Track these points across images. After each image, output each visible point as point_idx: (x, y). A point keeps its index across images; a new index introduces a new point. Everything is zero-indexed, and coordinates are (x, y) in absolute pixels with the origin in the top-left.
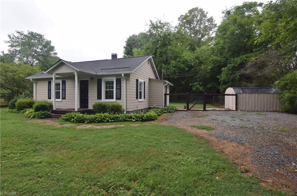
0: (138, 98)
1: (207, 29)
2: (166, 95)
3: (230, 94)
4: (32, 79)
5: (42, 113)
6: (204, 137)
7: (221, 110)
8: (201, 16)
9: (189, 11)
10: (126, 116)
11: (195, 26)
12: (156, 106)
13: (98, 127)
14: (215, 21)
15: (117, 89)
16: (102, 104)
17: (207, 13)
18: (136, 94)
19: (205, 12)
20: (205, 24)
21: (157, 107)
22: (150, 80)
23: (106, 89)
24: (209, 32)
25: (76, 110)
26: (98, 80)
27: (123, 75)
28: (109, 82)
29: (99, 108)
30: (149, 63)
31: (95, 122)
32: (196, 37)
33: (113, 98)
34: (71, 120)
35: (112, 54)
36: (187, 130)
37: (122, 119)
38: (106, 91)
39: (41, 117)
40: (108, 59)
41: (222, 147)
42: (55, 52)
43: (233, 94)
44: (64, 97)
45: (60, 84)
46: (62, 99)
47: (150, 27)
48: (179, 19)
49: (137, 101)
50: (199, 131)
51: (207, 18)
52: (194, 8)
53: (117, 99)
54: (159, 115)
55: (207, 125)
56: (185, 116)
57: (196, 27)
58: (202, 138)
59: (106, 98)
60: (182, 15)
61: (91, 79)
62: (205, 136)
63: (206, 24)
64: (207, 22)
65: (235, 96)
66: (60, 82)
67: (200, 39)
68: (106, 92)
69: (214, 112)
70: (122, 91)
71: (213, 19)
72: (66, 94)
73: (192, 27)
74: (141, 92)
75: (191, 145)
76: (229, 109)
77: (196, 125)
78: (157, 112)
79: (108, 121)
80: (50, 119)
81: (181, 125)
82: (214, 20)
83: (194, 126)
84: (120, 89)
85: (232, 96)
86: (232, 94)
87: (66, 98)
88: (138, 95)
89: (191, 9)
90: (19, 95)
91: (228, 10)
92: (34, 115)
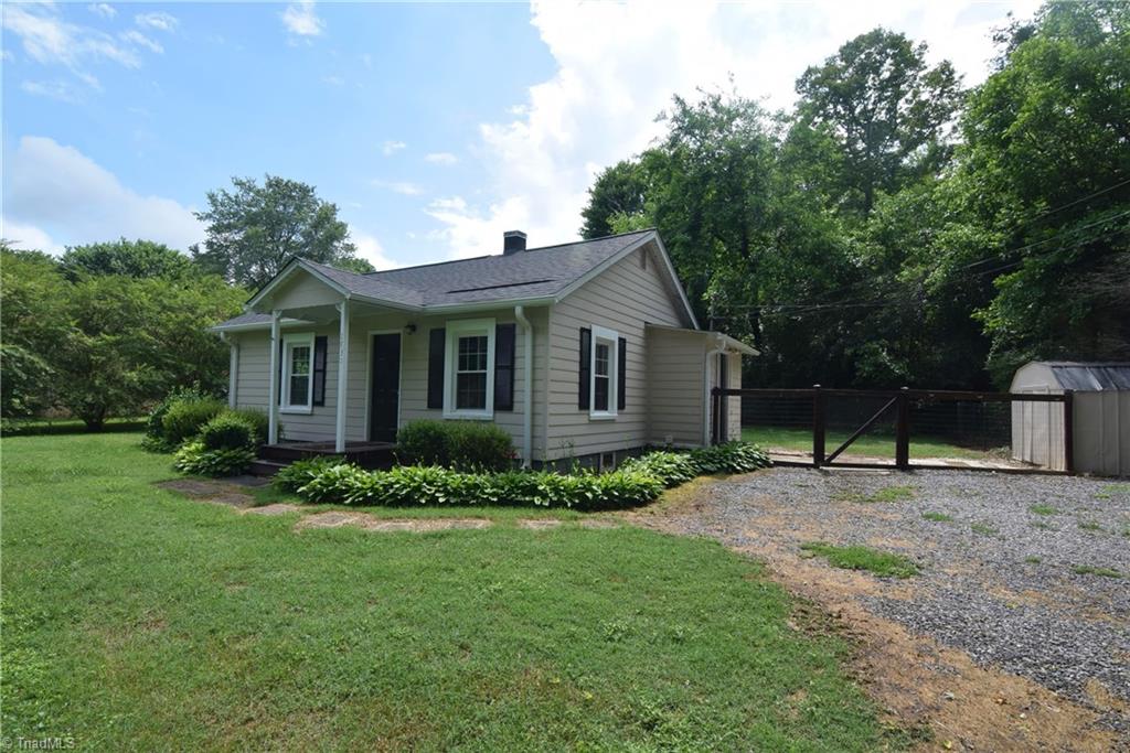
0: (588, 408)
1: (924, 117)
2: (721, 393)
3: (1035, 393)
4: (226, 333)
5: (226, 455)
6: (844, 620)
7: (990, 470)
8: (896, 64)
9: (843, 50)
10: (512, 481)
11: (870, 107)
12: (675, 440)
13: (384, 527)
14: (962, 77)
15: (501, 367)
16: (431, 428)
17: (924, 47)
18: (577, 390)
19: (915, 46)
20: (916, 94)
21: (679, 445)
22: (650, 332)
23: (460, 369)
24: (934, 126)
25: (339, 448)
26: (432, 332)
27: (518, 311)
28: (473, 340)
29: (418, 444)
30: (648, 261)
31: (384, 501)
32: (876, 152)
33: (483, 406)
35: (506, 234)
36: (773, 566)
37: (494, 495)
39: (219, 469)
40: (493, 254)
41: (928, 694)
42: (346, 241)
43: (1052, 393)
44: (318, 399)
45: (309, 349)
46: (315, 404)
47: (676, 126)
48: (800, 83)
49: (584, 419)
50: (834, 580)
51: (926, 67)
52: (866, 33)
53: (497, 408)
54: (672, 484)
55: (882, 542)
56: (796, 493)
57: (873, 110)
58: (833, 624)
59: (461, 404)
60: (812, 66)
61: (408, 330)
62: (854, 610)
63: (924, 96)
64: (927, 85)
65: (1062, 404)
66: (309, 343)
67: (896, 158)
68: (462, 381)
69: (946, 479)
70: (517, 375)
71: (952, 72)
72: (327, 387)
73: (858, 111)
74: (607, 379)
75: (746, 667)
76: (1032, 464)
77: (832, 541)
78: (666, 466)
79: (433, 502)
80: (248, 478)
81: (754, 535)
82: (956, 76)
83: (817, 550)
84: (512, 369)
85: (1046, 404)
86: (1046, 393)
87: (326, 402)
88: (591, 393)
89: (852, 40)
90: (182, 387)
91: (1023, 25)
92: (199, 461)
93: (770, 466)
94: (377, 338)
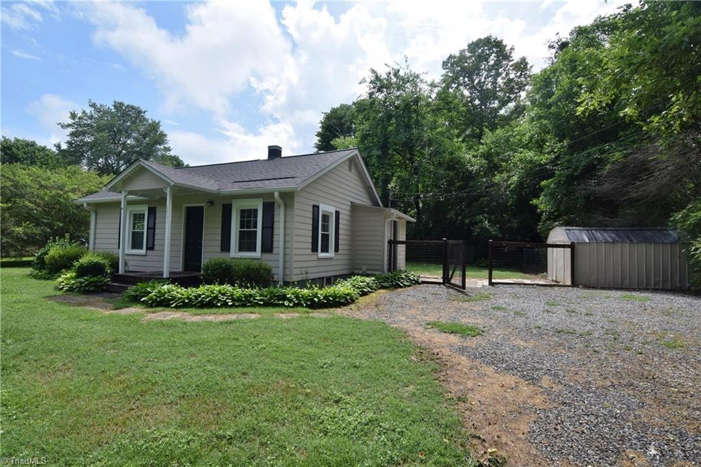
0: (317, 251)
1: (512, 88)
2: (393, 243)
3: (558, 243)
4: (89, 204)
5: (92, 280)
6: (440, 356)
8: (498, 57)
9: (469, 46)
10: (272, 293)
11: (483, 80)
12: (367, 270)
13: (196, 319)
14: (531, 67)
15: (266, 227)
16: (223, 263)
17: (512, 49)
18: (311, 241)
19: (508, 48)
20: (507, 74)
21: (369, 272)
22: (354, 207)
23: (241, 228)
24: (516, 93)
25: (165, 275)
26: (224, 205)
27: (276, 194)
28: (249, 211)
29: (215, 272)
30: (353, 167)
31: (195, 305)
32: (485, 105)
33: (254, 250)
34: (142, 300)
35: (269, 147)
36: (411, 333)
37: (261, 300)
38: (240, 231)
39: (87, 289)
40: (261, 159)
41: (470, 384)
42: (166, 146)
43: (566, 243)
44: (150, 246)
45: (144, 215)
46: (148, 248)
47: (372, 86)
48: (445, 64)
49: (314, 258)
50: (439, 338)
51: (513, 60)
52: (483, 38)
53: (263, 251)
54: (364, 294)
55: (467, 321)
56: (430, 298)
57: (484, 82)
58: (434, 357)
59: (241, 248)
60: (453, 54)
61: (209, 204)
62: (446, 351)
63: (512, 76)
64: (513, 69)
65: (569, 249)
66: (144, 211)
67: (497, 110)
68: (242, 235)
70: (276, 232)
71: (527, 64)
72: (156, 238)
73: (476, 82)
74: (328, 235)
75: (387, 377)
76: (556, 282)
77: (443, 320)
78: (361, 284)
79: (225, 305)
80: (106, 294)
81: (404, 319)
82: (529, 66)
83: (434, 325)
84: (272, 228)
85: (562, 249)
86: (563, 243)
87: (155, 248)
88: (319, 242)
89: (475, 41)
90: (57, 238)
91: (564, 40)
92: (74, 284)
93: (419, 284)
94: (188, 208)
